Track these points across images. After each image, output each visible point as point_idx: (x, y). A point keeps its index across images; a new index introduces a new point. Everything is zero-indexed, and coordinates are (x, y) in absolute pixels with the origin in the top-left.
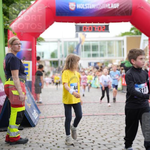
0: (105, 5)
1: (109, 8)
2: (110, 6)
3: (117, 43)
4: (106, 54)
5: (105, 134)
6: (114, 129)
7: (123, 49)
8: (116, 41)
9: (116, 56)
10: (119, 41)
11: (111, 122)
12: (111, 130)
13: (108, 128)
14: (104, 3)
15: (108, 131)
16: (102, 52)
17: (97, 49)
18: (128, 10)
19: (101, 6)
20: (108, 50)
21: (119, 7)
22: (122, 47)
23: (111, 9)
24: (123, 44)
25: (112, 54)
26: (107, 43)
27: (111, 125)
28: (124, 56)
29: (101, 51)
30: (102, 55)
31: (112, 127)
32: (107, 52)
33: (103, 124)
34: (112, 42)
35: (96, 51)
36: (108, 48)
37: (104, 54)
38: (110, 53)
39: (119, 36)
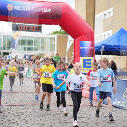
0: (39, 9)
1: (42, 11)
2: (43, 10)
3: (49, 40)
4: (39, 48)
5: (32, 124)
6: (40, 119)
7: (54, 45)
8: (48, 38)
9: (48, 51)
10: (51, 39)
11: (39, 112)
12: (37, 120)
13: (35, 119)
14: (38, 7)
15: (35, 122)
16: (36, 47)
17: (32, 44)
18: (58, 15)
19: (36, 10)
20: (41, 45)
21: (50, 11)
22: (53, 44)
23: (44, 12)
24: (54, 41)
25: (44, 49)
26: (40, 39)
27: (39, 115)
28: (54, 51)
29: (35, 45)
30: (36, 49)
31: (39, 118)
32: (40, 47)
33: (31, 114)
34: (45, 39)
35: (31, 45)
36: (41, 44)
37: (38, 49)
38: (42, 48)
39: (51, 34)
